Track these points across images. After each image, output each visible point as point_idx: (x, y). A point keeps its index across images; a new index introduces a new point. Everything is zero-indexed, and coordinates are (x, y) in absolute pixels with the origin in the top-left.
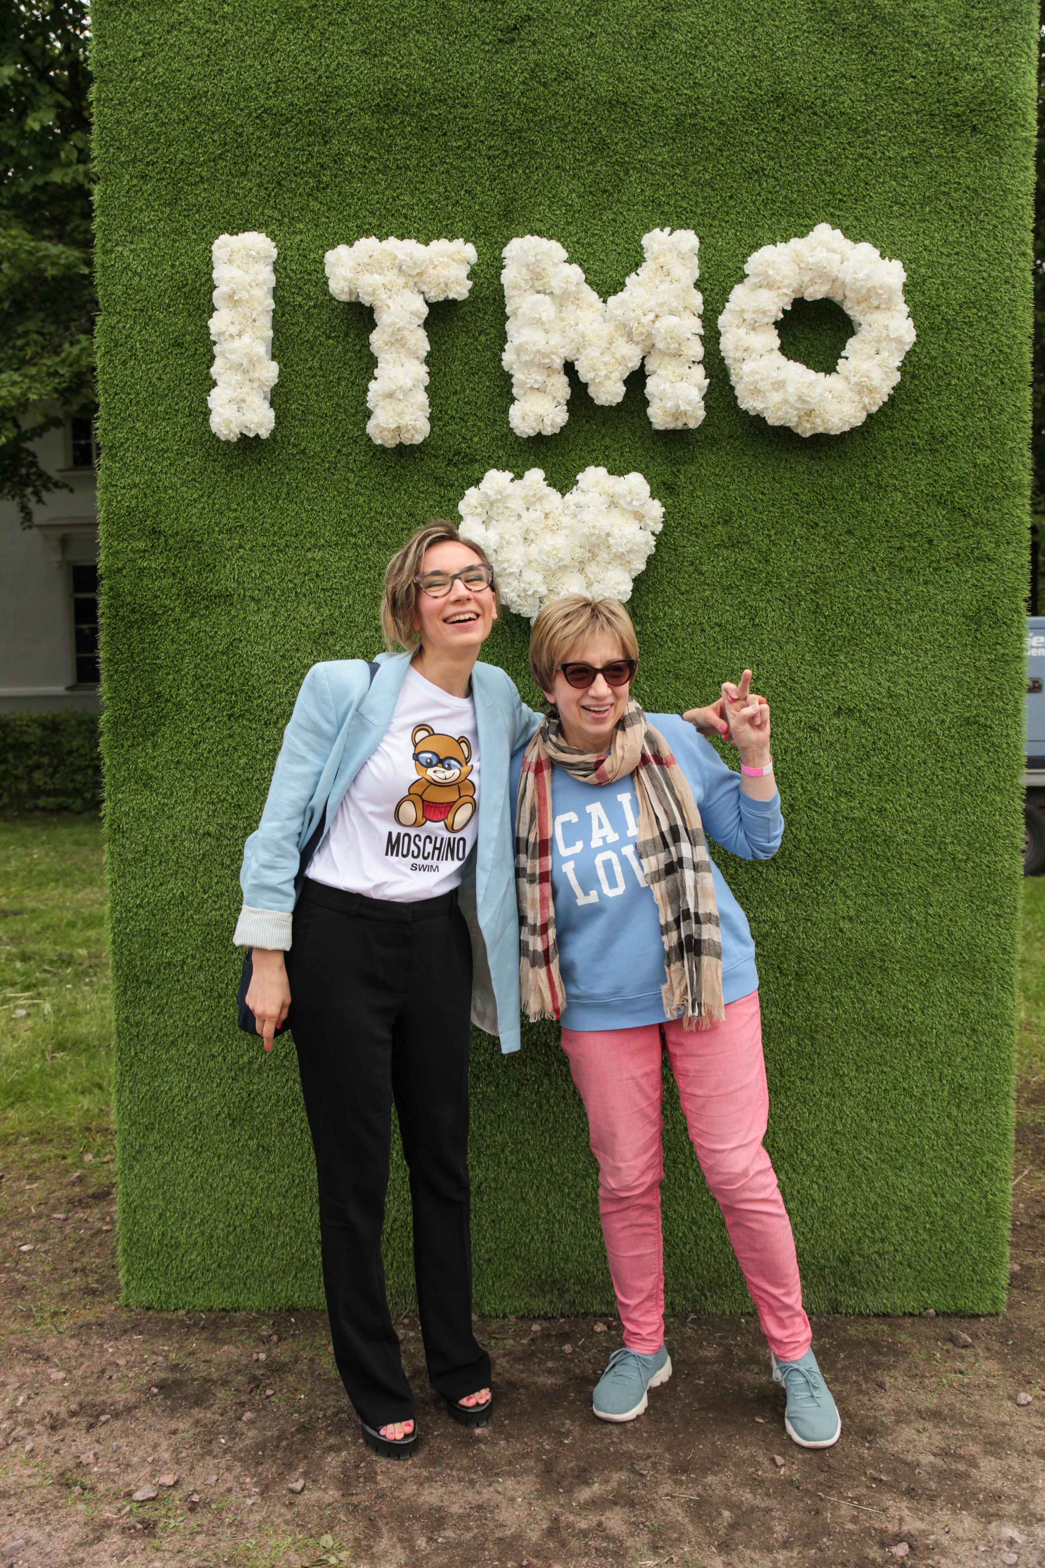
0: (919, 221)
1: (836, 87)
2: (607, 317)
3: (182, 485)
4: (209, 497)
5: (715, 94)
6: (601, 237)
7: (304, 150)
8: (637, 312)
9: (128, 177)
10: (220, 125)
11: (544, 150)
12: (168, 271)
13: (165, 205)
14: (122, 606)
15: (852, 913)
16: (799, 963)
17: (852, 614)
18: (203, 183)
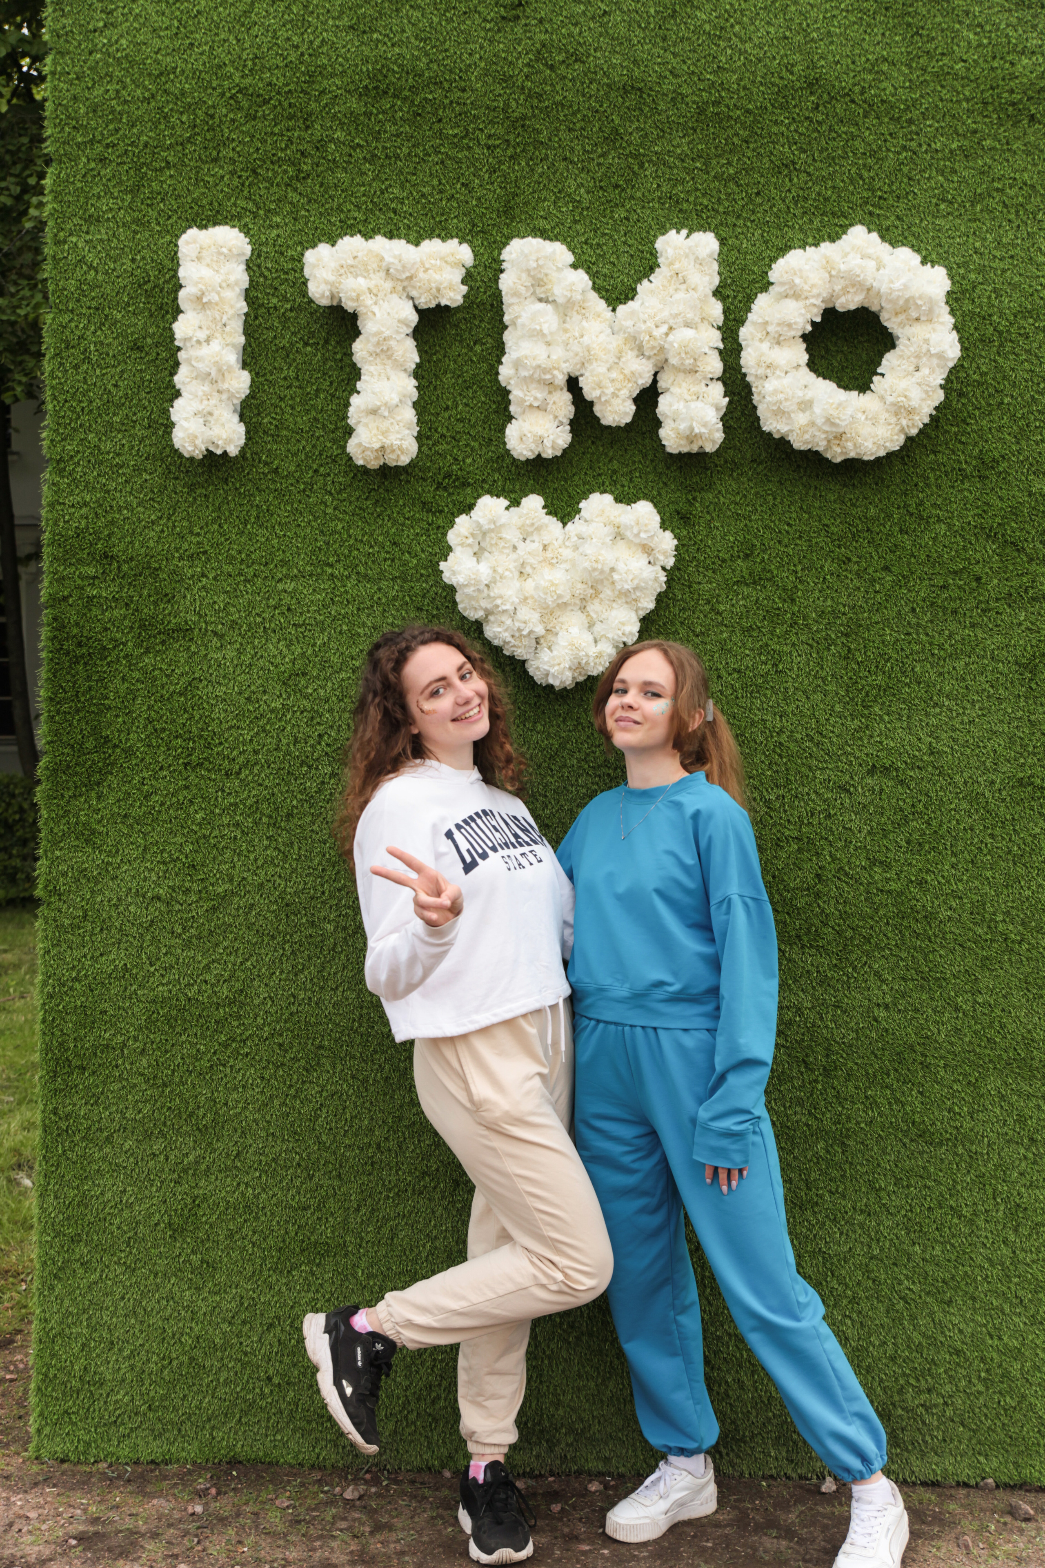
0: (969, 220)
1: (877, 72)
2: (616, 329)
3: (139, 505)
4: (169, 519)
5: (741, 79)
6: (611, 237)
7: (282, 135)
8: (649, 324)
9: (84, 159)
10: (190, 105)
11: (550, 140)
12: (128, 265)
13: (126, 192)
14: (67, 639)
15: (888, 999)
16: (827, 1056)
17: (888, 660)
18: (169, 168)
